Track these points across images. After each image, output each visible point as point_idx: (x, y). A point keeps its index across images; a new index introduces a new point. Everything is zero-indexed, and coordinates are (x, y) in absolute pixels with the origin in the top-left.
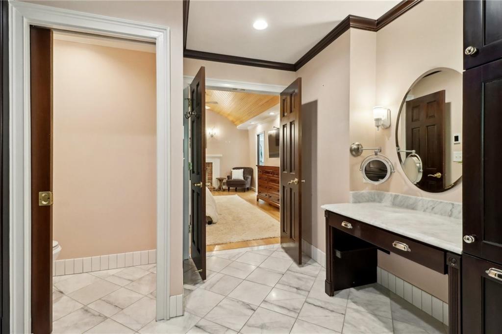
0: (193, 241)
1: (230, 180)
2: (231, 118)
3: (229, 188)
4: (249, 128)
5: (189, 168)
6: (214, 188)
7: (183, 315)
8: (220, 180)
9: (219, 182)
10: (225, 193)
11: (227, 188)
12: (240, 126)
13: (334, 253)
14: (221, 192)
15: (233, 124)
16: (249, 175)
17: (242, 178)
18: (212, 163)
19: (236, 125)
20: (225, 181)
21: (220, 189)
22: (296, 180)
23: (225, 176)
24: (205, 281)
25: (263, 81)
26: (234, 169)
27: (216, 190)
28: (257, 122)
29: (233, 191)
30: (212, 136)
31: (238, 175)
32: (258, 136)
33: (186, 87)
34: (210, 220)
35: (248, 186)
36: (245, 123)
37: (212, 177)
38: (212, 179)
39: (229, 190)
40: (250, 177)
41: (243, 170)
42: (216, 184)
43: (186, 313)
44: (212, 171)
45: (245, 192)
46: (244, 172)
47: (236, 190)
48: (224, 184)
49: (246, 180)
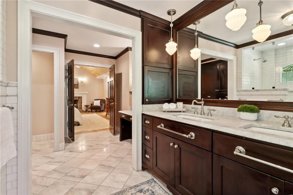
0: (69, 129)
1: (92, 106)
2: (93, 73)
3: (92, 110)
4: (104, 78)
5: (67, 99)
6: (83, 111)
7: (64, 150)
8: (87, 106)
9: (86, 108)
10: (89, 113)
11: (91, 110)
12: (98, 77)
13: (122, 127)
14: (87, 113)
15: (94, 75)
16: (104, 103)
17: (99, 105)
18: (82, 97)
19: (96, 77)
20: (89, 107)
21: (87, 111)
22: (113, 103)
23: (89, 104)
24: (74, 142)
25: (102, 63)
26: (95, 100)
27: (84, 112)
28: (107, 76)
29: (94, 112)
30: (82, 82)
31: (97, 103)
32: (108, 83)
33: (66, 64)
34: (78, 124)
35: (102, 109)
36: (101, 76)
37: (82, 105)
38: (82, 106)
39: (92, 111)
40: (104, 104)
41: (100, 101)
42: (84, 108)
43: (65, 150)
44: (82, 101)
45: (101, 112)
46: (100, 102)
47: (96, 112)
48: (89, 108)
49: (102, 106)
